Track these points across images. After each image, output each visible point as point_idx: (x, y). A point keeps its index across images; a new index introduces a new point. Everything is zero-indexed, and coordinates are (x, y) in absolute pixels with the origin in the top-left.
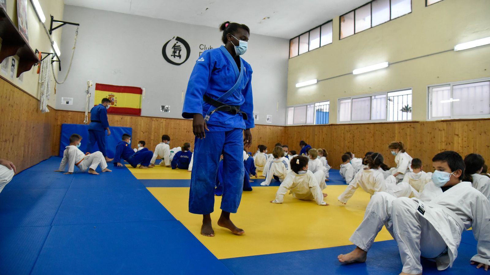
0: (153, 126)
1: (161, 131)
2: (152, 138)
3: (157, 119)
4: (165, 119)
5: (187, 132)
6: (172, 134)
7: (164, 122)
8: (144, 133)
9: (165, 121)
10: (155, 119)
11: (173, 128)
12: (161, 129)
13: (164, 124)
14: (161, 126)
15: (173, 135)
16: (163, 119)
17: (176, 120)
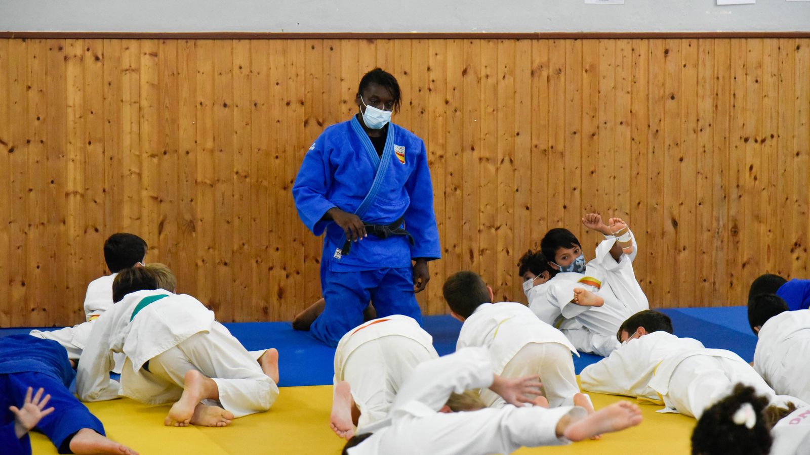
0: (73, 97)
1: (126, 127)
2: (73, 178)
3: (98, 44)
4: (148, 45)
5: (306, 123)
6: (209, 145)
7: (146, 61)
8: (11, 151)
9: (154, 55)
10: (78, 47)
11: (208, 102)
12: (128, 113)
13: (147, 74)
14: (126, 97)
15: (212, 151)
16: (133, 44)
17: (227, 43)
